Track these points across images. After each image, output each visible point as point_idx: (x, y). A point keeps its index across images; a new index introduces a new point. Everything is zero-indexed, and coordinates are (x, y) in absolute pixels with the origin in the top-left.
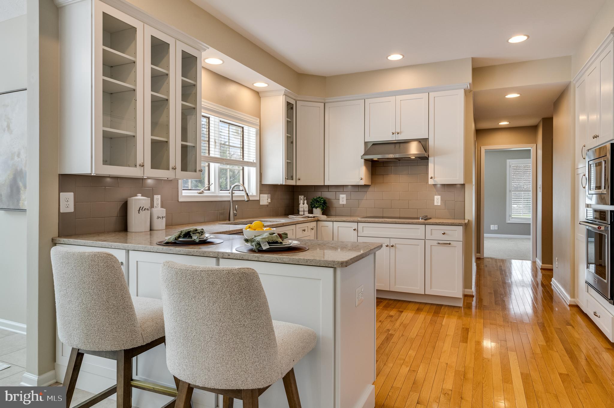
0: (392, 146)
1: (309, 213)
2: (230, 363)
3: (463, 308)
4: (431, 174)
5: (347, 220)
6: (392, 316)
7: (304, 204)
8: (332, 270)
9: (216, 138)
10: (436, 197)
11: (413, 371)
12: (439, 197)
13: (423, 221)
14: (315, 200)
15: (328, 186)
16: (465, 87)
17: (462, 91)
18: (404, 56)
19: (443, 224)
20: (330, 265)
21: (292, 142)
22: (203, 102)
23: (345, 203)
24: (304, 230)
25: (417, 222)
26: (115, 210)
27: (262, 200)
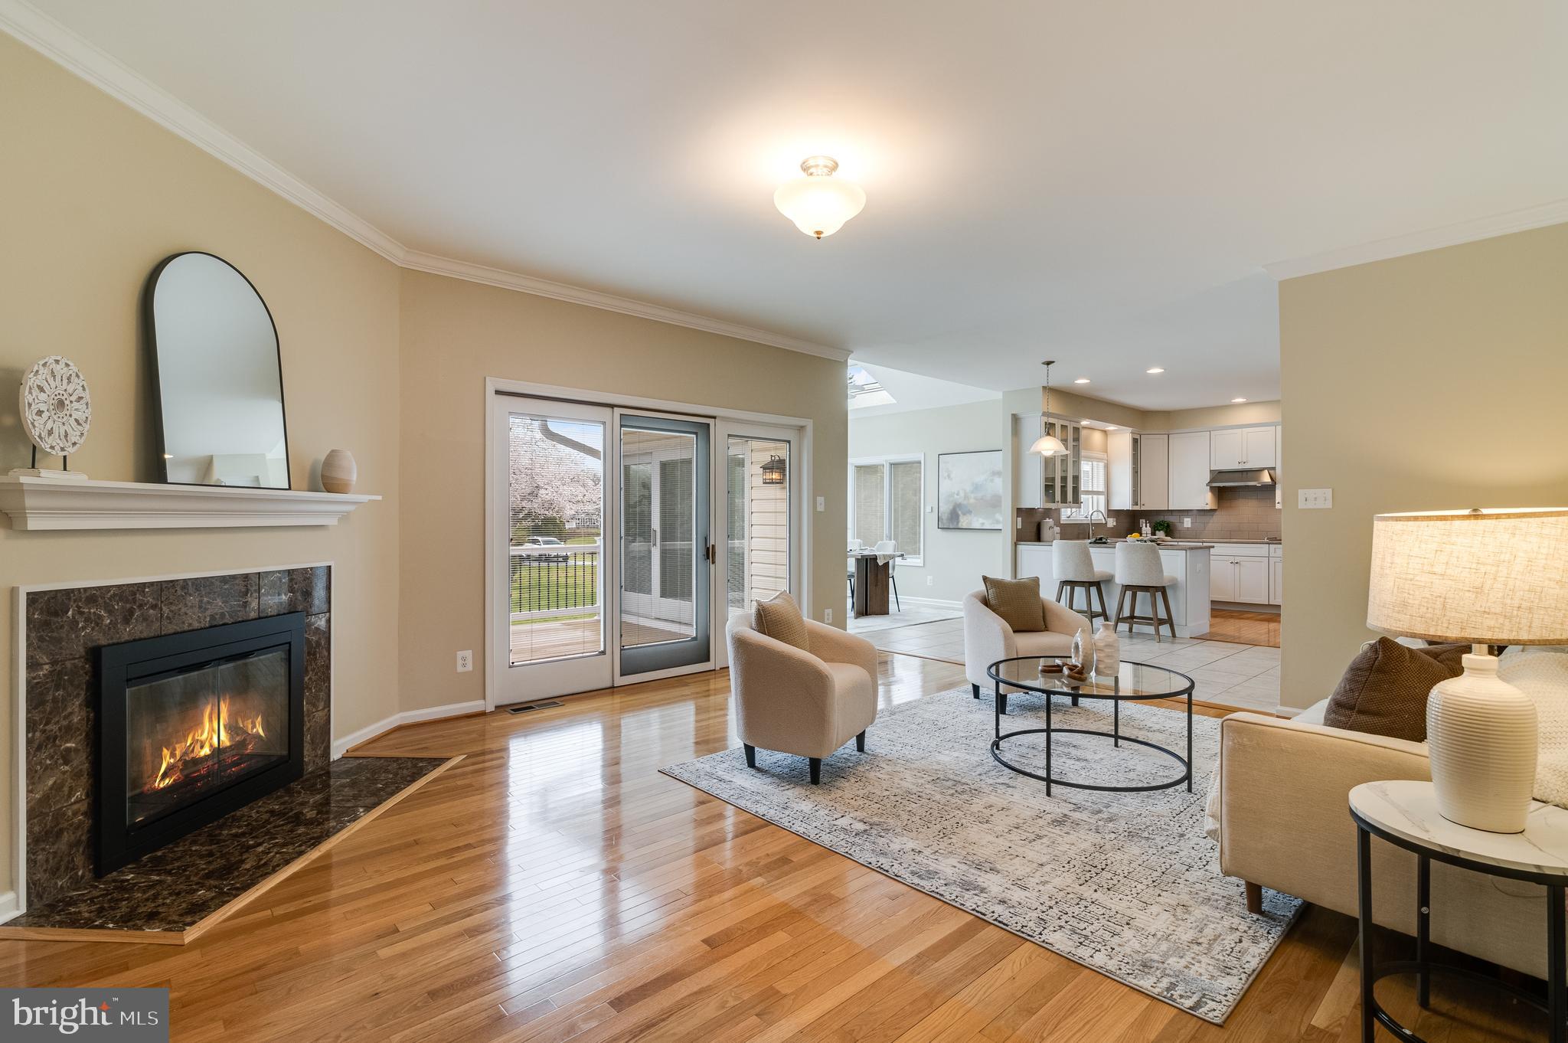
0: (1240, 475)
1: (1153, 534)
4: (1278, 500)
5: (1190, 540)
7: (1146, 526)
13: (1266, 541)
14: (1158, 523)
15: (1172, 511)
21: (1137, 472)
23: (1190, 526)
25: (1261, 542)
27: (1108, 523)
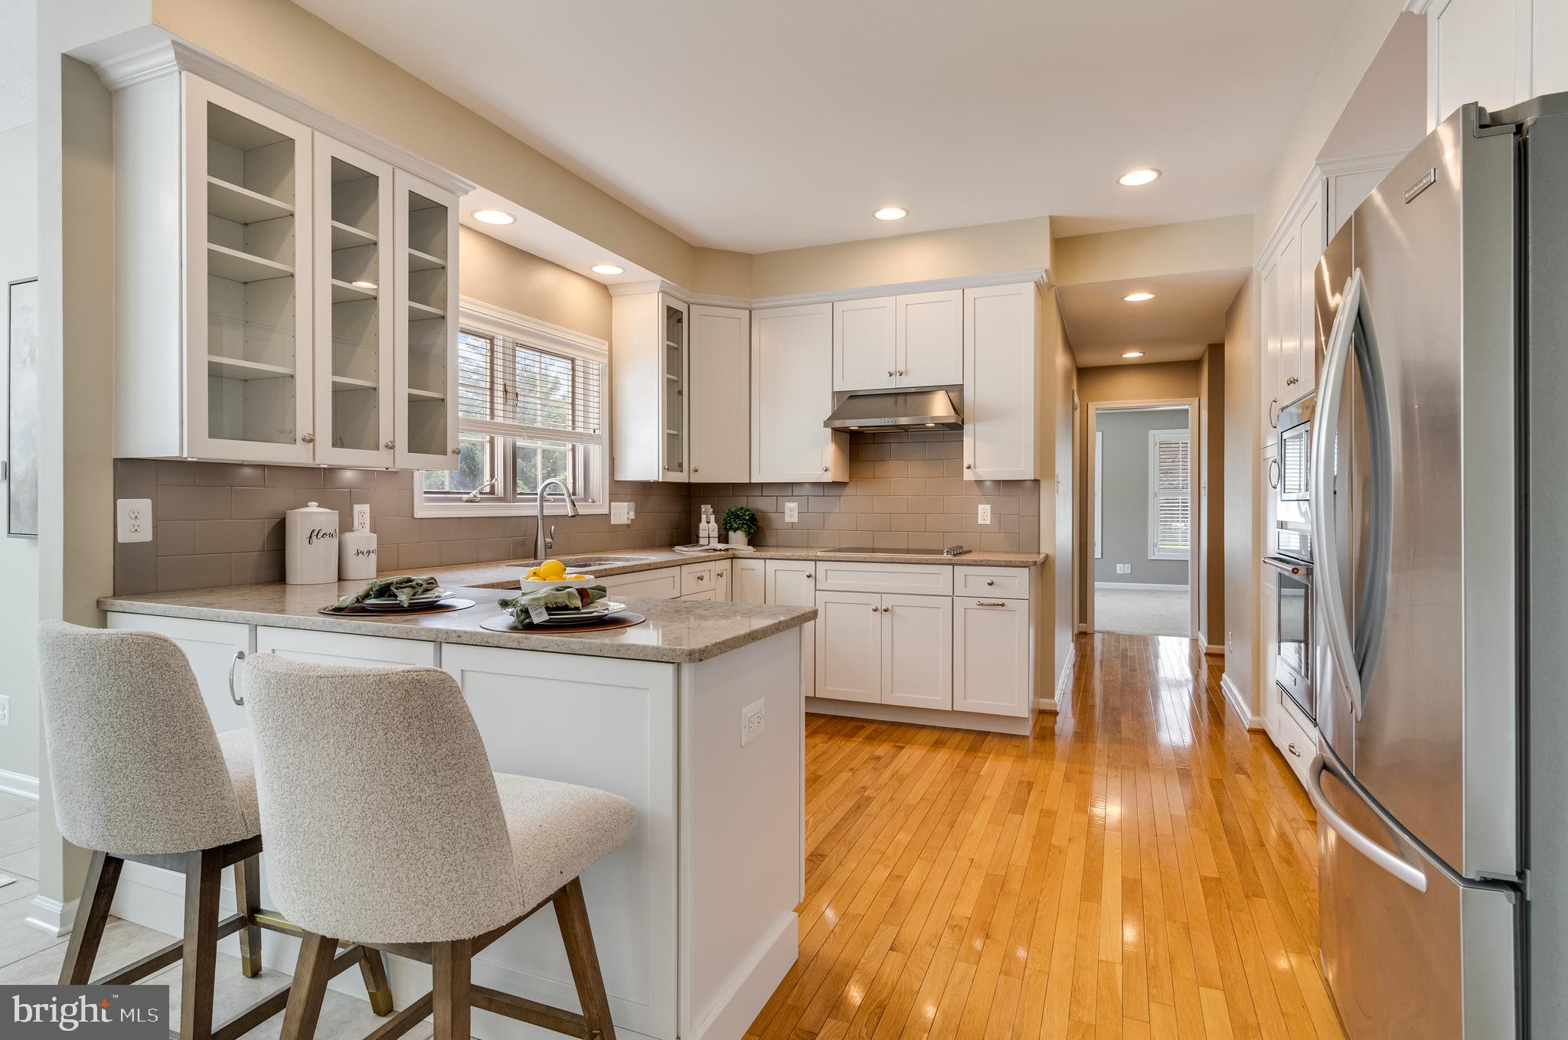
0: (890, 401)
1: (719, 542)
2: (388, 884)
3: (1031, 739)
4: (967, 459)
5: (793, 556)
6: (878, 758)
8: (669, 669)
9: (508, 383)
10: (981, 507)
11: (897, 878)
12: (988, 507)
13: (950, 557)
14: (732, 513)
15: (762, 486)
16: (1037, 280)
17: (1031, 288)
18: (908, 212)
19: (989, 563)
20: (665, 659)
22: (462, 300)
23: (795, 519)
24: (701, 578)
25: (936, 559)
26: (257, 535)
27: (615, 514)
